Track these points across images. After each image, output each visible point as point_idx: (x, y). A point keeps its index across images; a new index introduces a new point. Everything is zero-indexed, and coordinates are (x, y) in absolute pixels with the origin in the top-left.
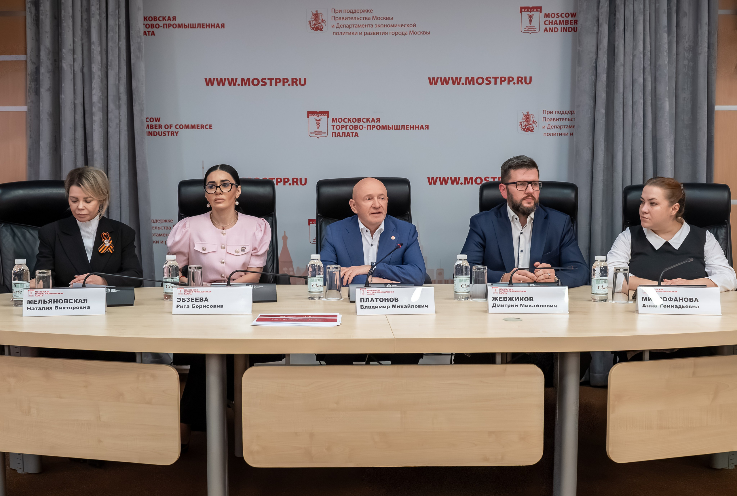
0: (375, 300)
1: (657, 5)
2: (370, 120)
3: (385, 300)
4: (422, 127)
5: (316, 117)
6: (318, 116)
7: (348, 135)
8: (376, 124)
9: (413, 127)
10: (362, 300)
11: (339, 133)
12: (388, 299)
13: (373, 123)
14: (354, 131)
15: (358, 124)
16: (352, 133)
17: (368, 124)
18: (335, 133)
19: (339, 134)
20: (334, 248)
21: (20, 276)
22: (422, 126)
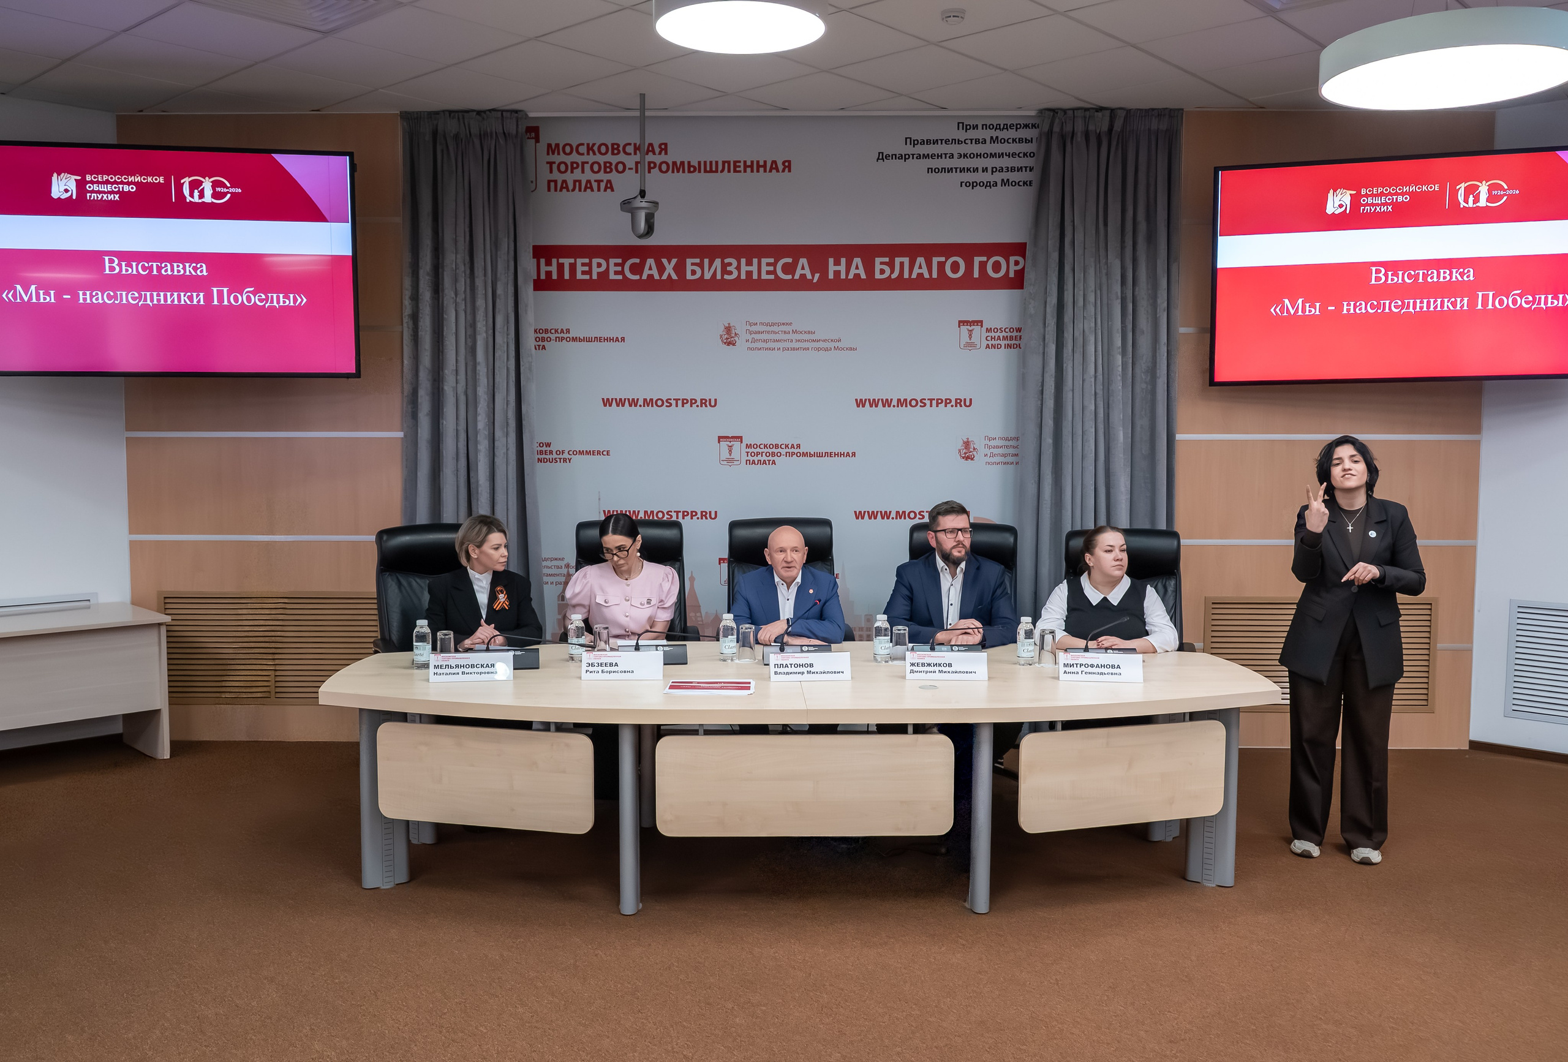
0: (789, 666)
1: (1110, 323)
2: (790, 447)
3: (800, 665)
4: (848, 455)
5: (728, 443)
6: (730, 442)
7: (765, 463)
8: (796, 451)
10: (776, 666)
11: (754, 460)
12: (802, 665)
13: (793, 450)
14: (770, 458)
15: (776, 451)
16: (769, 461)
17: (787, 450)
18: (750, 461)
19: (754, 462)
20: (748, 602)
21: (422, 638)
22: (848, 453)
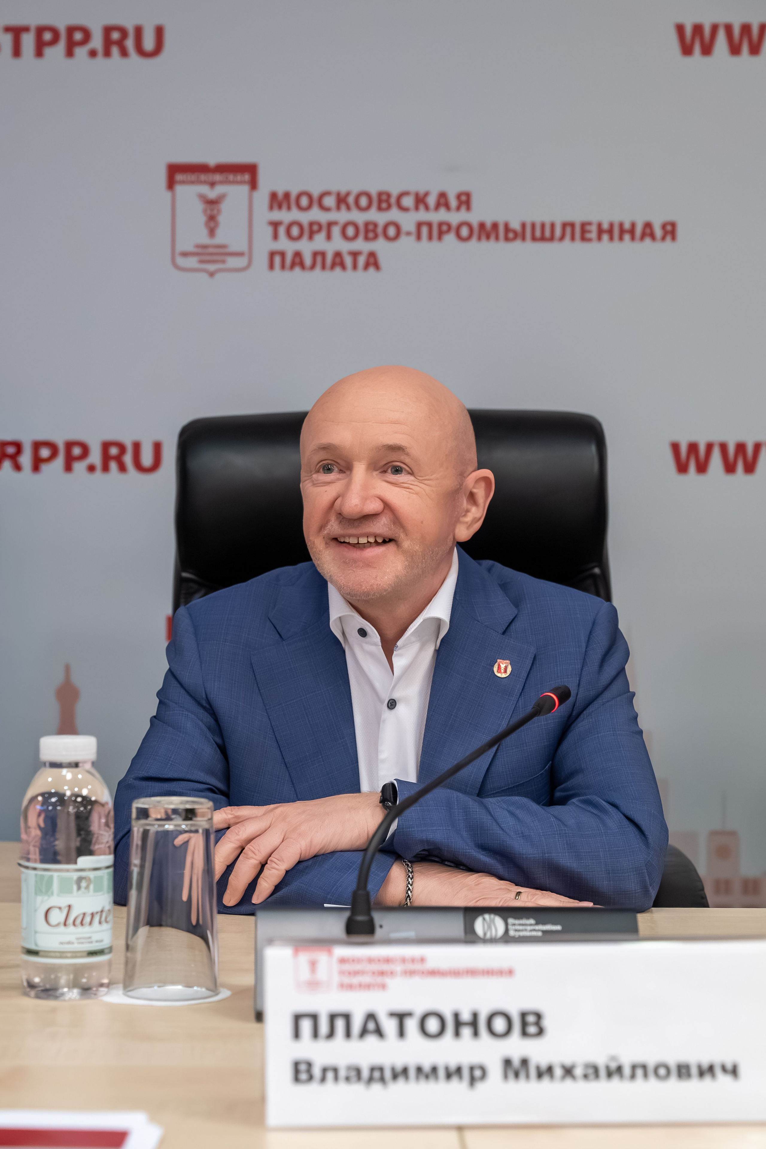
2: (431, 201)
3: (458, 1024)
4: (648, 231)
5: (205, 189)
6: (212, 184)
7: (338, 262)
8: (454, 218)
9: (610, 232)
10: (306, 1025)
11: (298, 255)
12: (474, 1023)
13: (442, 215)
14: (361, 245)
15: (380, 218)
16: (355, 255)
17: (423, 215)
18: (283, 254)
19: (298, 260)
22: (648, 225)
